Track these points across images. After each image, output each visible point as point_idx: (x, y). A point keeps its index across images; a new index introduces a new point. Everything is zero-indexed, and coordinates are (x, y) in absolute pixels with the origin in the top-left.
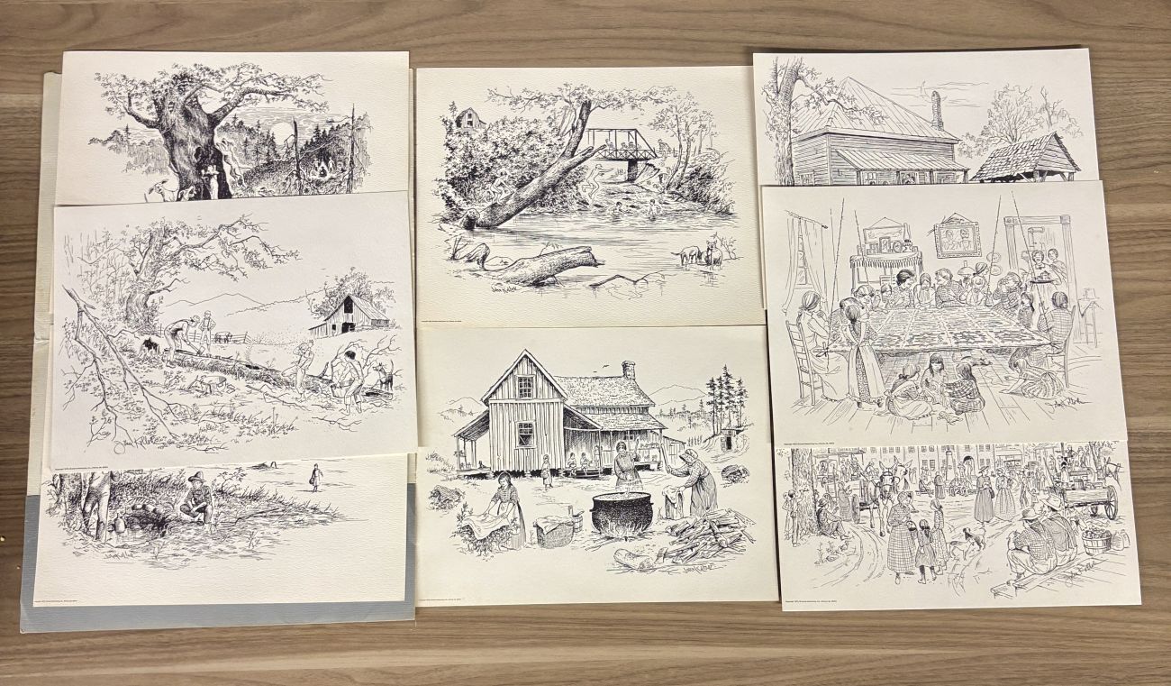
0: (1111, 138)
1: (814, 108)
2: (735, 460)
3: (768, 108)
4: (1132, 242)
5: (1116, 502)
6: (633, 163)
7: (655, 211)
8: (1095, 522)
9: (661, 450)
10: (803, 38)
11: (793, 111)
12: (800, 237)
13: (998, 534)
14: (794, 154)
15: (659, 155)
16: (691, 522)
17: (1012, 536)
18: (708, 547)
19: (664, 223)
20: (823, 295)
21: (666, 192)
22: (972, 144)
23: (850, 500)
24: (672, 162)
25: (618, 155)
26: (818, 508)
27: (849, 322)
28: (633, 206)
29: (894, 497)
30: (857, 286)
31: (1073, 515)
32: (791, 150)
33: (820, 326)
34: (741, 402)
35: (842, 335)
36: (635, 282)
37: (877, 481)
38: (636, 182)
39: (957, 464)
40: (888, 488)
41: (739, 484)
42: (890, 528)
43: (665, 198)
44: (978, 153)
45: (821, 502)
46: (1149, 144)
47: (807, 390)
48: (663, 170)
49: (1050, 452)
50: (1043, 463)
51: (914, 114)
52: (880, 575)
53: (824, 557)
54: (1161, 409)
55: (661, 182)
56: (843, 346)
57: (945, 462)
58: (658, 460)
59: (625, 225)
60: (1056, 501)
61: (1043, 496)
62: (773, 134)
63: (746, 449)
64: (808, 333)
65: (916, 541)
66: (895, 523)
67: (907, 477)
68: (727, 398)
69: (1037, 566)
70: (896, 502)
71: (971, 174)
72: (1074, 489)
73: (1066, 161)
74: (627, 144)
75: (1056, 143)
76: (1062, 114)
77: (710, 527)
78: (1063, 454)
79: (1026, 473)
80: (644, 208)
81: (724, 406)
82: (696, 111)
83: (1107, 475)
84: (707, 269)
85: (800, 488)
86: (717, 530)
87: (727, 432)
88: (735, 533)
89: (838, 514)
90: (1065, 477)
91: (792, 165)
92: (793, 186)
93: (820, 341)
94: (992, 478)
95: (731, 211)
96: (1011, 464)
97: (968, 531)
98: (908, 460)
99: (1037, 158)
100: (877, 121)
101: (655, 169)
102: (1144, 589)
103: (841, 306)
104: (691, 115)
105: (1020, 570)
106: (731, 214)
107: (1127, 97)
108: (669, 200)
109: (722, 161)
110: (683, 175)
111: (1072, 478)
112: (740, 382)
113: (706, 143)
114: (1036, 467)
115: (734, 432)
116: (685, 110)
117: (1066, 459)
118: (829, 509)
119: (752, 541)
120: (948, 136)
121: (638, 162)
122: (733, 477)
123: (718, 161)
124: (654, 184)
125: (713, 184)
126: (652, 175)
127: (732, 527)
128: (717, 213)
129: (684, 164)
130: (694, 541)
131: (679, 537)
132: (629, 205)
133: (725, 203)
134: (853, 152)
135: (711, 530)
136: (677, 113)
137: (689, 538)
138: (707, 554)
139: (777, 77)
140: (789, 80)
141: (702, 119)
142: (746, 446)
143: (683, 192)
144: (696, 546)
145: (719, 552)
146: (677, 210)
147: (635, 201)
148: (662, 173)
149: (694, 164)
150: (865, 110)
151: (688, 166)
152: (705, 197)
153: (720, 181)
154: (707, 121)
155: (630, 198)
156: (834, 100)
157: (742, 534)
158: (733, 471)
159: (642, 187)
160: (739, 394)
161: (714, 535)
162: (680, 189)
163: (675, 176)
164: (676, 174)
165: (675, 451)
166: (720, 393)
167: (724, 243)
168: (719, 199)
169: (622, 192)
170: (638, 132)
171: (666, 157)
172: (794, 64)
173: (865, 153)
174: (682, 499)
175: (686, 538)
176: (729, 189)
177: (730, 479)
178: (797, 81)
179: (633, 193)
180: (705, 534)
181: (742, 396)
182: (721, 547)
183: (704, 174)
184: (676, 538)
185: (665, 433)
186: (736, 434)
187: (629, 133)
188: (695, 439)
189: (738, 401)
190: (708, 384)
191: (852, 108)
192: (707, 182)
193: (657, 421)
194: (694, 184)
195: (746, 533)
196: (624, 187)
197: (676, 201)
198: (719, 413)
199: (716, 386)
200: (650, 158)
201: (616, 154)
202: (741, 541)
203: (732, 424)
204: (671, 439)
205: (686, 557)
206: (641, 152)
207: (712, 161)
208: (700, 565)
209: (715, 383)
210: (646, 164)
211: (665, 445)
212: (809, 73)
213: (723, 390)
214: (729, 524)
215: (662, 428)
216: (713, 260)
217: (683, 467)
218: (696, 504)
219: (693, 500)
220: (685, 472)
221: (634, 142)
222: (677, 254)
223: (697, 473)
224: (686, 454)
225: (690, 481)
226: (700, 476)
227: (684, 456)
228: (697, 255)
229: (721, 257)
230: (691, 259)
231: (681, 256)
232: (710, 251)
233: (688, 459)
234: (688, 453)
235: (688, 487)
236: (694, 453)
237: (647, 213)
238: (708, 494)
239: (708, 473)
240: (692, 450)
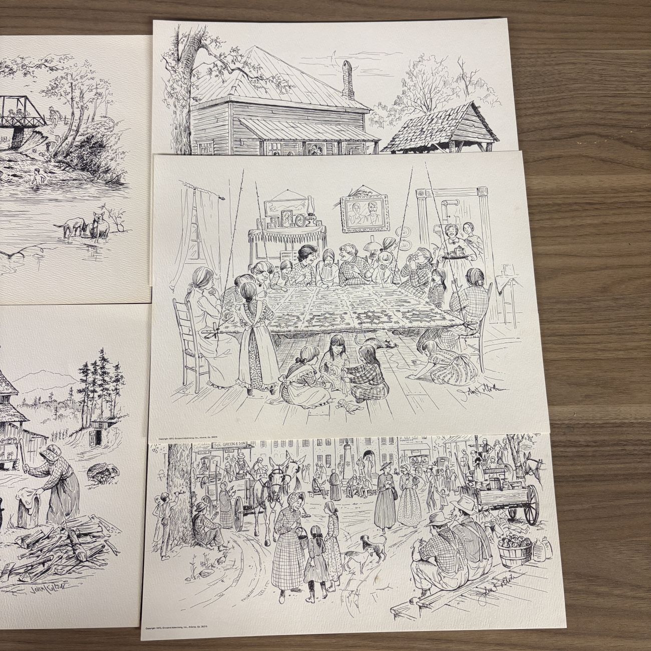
0: (532, 108)
1: (217, 76)
2: (103, 457)
3: (167, 75)
4: (556, 216)
5: (537, 504)
6: (19, 130)
7: (39, 181)
8: (513, 527)
9: (19, 446)
10: (212, 9)
11: (194, 79)
12: (195, 208)
13: (400, 543)
14: (192, 122)
15: (48, 122)
16: (46, 531)
17: (417, 545)
18: (64, 560)
20: (217, 271)
21: (52, 160)
22: (384, 113)
23: (233, 503)
24: (62, 129)
25: (4, 121)
26: (195, 513)
27: (244, 300)
28: (15, 176)
29: (284, 498)
30: (255, 261)
31: (488, 519)
32: (189, 118)
33: (212, 305)
34: (116, 389)
35: (235, 314)
36: (10, 256)
37: (265, 480)
38: (20, 150)
39: (356, 460)
40: (276, 488)
41: (106, 485)
42: (277, 536)
43: (51, 167)
44: (391, 123)
45: (198, 506)
46: (571, 116)
47: (191, 376)
48: (52, 138)
49: (462, 446)
50: (453, 459)
51: (324, 84)
52: (261, 593)
53: (197, 572)
54: (587, 396)
55: (48, 150)
56: (236, 326)
57: (343, 457)
58: (14, 457)
59: (5, 195)
60: (468, 504)
61: (453, 497)
62: (171, 101)
63: (118, 445)
64: (196, 311)
65: (306, 551)
66: (282, 531)
67: (299, 475)
68: (101, 385)
69: (445, 580)
70: (286, 505)
71: (381, 145)
72: (489, 489)
73: (484, 131)
74: (15, 111)
75: (473, 112)
76: (479, 84)
77: (69, 537)
78: (477, 448)
79: (434, 470)
80: (27, 177)
81: (96, 395)
82: (93, 79)
83: (527, 473)
85: (174, 490)
86: (76, 540)
87: (97, 425)
88: (96, 544)
89: (217, 520)
90: (479, 476)
91: (190, 134)
92: (191, 154)
93: (210, 321)
94: (395, 476)
95: (122, 181)
96: (417, 460)
97: (366, 539)
98: (301, 455)
99: (453, 128)
100: (284, 90)
101: (43, 137)
102: (571, 609)
103: (236, 283)
104: (87, 82)
105: (426, 585)
106: (122, 184)
107: (549, 68)
108: (56, 169)
109: (116, 130)
110: (72, 144)
111: (487, 477)
112: (117, 367)
113: (101, 111)
114: (446, 463)
115: (106, 425)
116: (81, 78)
117: (480, 454)
118: (207, 514)
119: (116, 553)
120: (359, 106)
121: (25, 130)
122: (100, 477)
123: (111, 129)
124: (40, 152)
125: (104, 153)
126: (38, 144)
127: (94, 537)
128: (106, 183)
129: (74, 133)
130: (47, 555)
131: (30, 549)
132: (11, 174)
133: (116, 173)
134: (257, 122)
135: (69, 541)
136: (72, 81)
137: (41, 551)
138: (60, 571)
139: (178, 45)
140: (191, 48)
141: (99, 87)
142: (118, 441)
143: (72, 161)
144: (48, 561)
145: (75, 567)
146: (63, 180)
147: (18, 170)
148: (49, 141)
149: (86, 133)
150: (271, 79)
151: (78, 134)
152: (95, 166)
153: (112, 151)
154: (104, 89)
155: (13, 167)
156: (239, 69)
157: (105, 546)
158: (101, 471)
159: (26, 155)
160: (114, 381)
161: (72, 547)
162: (68, 158)
163: (63, 145)
164: (65, 143)
165: (36, 447)
166: (93, 379)
167: (112, 215)
168: (110, 169)
169: (4, 160)
170: (28, 99)
171: (56, 125)
172: (197, 32)
173: (270, 122)
174: (38, 504)
175: (39, 551)
176: (122, 158)
177: (96, 480)
178: (200, 49)
179: (16, 161)
180: (62, 545)
181: (118, 383)
182: (78, 562)
183: (96, 143)
184: (27, 551)
185: (25, 426)
186: (107, 427)
187: (18, 100)
188: (60, 433)
189: (114, 388)
190: (80, 370)
191: (257, 77)
192: (98, 151)
193: (18, 412)
194: (84, 152)
195: (110, 544)
196: (6, 155)
197: (63, 170)
198: (90, 403)
199: (89, 372)
200: (39, 126)
201: (2, 121)
202: (103, 554)
203: (104, 416)
204: (32, 433)
205: (35, 575)
206: (29, 119)
207: (105, 129)
208: (51, 584)
209: (89, 368)
210: (34, 132)
211: (24, 440)
212: (213, 42)
213: (97, 377)
214: (91, 533)
215: (23, 421)
216: (98, 233)
217: (42, 467)
218: (54, 510)
219: (51, 505)
220: (45, 473)
221: (23, 109)
222: (60, 227)
223: (59, 474)
224: (48, 451)
225: (50, 482)
226: (61, 477)
227: (45, 453)
228: (81, 228)
229: (108, 230)
230: (74, 232)
231: (64, 228)
232: (96, 223)
233: (49, 457)
234: (50, 450)
235: (47, 489)
236: (57, 449)
237: (31, 183)
238: (69, 498)
239: (71, 472)
240: (54, 447)
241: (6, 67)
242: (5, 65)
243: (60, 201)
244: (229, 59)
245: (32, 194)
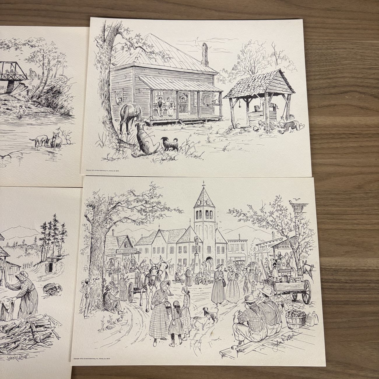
0: (319, 75)
1: (127, 51)
2: (53, 279)
4: (332, 141)
6: (11, 82)
7: (22, 112)
9: (3, 271)
10: (128, 12)
11: (113, 52)
14: (111, 78)
15: (28, 78)
16: (17, 323)
17: (237, 314)
19: (26, 120)
21: (30, 100)
22: (226, 75)
24: (36, 82)
25: (3, 77)
26: (105, 291)
28: (8, 109)
31: (280, 300)
32: (109, 75)
34: (62, 239)
38: (11, 94)
41: (54, 296)
43: (29, 105)
44: (230, 81)
45: (107, 287)
46: (342, 80)
48: (30, 87)
51: (190, 57)
54: (347, 252)
55: (28, 94)
60: (268, 290)
66: (156, 303)
68: (53, 236)
69: (253, 336)
71: (223, 94)
73: (286, 87)
74: (9, 71)
75: (280, 75)
76: (285, 58)
77: (30, 327)
79: (248, 270)
80: (15, 110)
81: (50, 242)
82: (56, 52)
83: (304, 273)
84: (51, 150)
86: (34, 329)
87: (50, 260)
88: (47, 332)
90: (275, 274)
91: (109, 85)
94: (224, 272)
95: (71, 114)
97: (206, 309)
99: (267, 85)
100: (166, 60)
101: (25, 87)
104: (52, 54)
105: (242, 338)
106: (71, 116)
108: (32, 106)
109: (68, 83)
110: (42, 91)
112: (63, 225)
113: (60, 72)
114: (256, 266)
115: (55, 260)
116: (49, 52)
119: (58, 338)
120: (211, 70)
121: (15, 82)
122: (51, 292)
123: (66, 83)
124: (23, 96)
125: (61, 97)
126: (22, 90)
127: (45, 328)
128: (61, 115)
129: (44, 84)
130: (17, 337)
131: (7, 334)
132: (5, 108)
133: (67, 109)
134: (149, 78)
135: (30, 330)
136: (43, 54)
137: (14, 335)
138: (25, 347)
139: (104, 32)
140: (112, 34)
141: (59, 58)
142: (62, 270)
143: (41, 101)
144: (18, 341)
145: (33, 346)
146: (36, 113)
147: (10, 106)
148: (29, 89)
149: (50, 84)
150: (159, 53)
151: (46, 85)
152: (55, 105)
153: (65, 95)
154: (62, 59)
155: (7, 104)
156: (140, 47)
157: (52, 333)
158: (51, 288)
159: (15, 97)
160: (61, 234)
161: (32, 333)
162: (39, 99)
163: (37, 91)
164: (38, 90)
165: (13, 272)
166: (49, 232)
167: (64, 134)
168: (64, 106)
169: (2, 100)
170: (17, 64)
171: (33, 79)
172: (116, 25)
173: (157, 79)
174: (13, 307)
175: (12, 335)
176: (71, 100)
177: (48, 293)
178: (118, 35)
179: (9, 101)
180: (26, 332)
181: (64, 235)
182: (36, 342)
183: (56, 91)
184: (5, 335)
185: (8, 259)
186: (56, 261)
187: (12, 64)
188: (28, 264)
189: (61, 238)
190: (42, 226)
191: (151, 52)
192: (57, 95)
193: (4, 251)
194: (49, 96)
195: (55, 333)
196: (3, 97)
197: (36, 106)
198: (46, 246)
199: (47, 228)
200: (23, 80)
201: (2, 76)
202: (50, 338)
203: (54, 255)
204: (11, 264)
205: (10, 349)
206: (17, 76)
207: (62, 82)
208: (19, 355)
209: (46, 225)
210: (20, 83)
211: (7, 268)
212: (125, 30)
213: (51, 231)
214: (44, 325)
215: (7, 256)
216: (55, 145)
217: (17, 284)
218: (22, 310)
219: (21, 307)
220: (18, 288)
221: (14, 69)
222: (33, 140)
223: (26, 289)
224: (20, 275)
225: (21, 294)
226: (27, 291)
227: (19, 276)
228: (45, 141)
229: (61, 143)
230: (41, 144)
231: (35, 141)
232: (54, 139)
233: (21, 278)
234: (22, 274)
235: (19, 298)
236: (25, 274)
237: (17, 114)
238: (32, 303)
239: (33, 288)
240: (24, 272)
241: (5, 44)
242: (5, 43)
243: (34, 125)
244: (135, 41)
245: (17, 120)
